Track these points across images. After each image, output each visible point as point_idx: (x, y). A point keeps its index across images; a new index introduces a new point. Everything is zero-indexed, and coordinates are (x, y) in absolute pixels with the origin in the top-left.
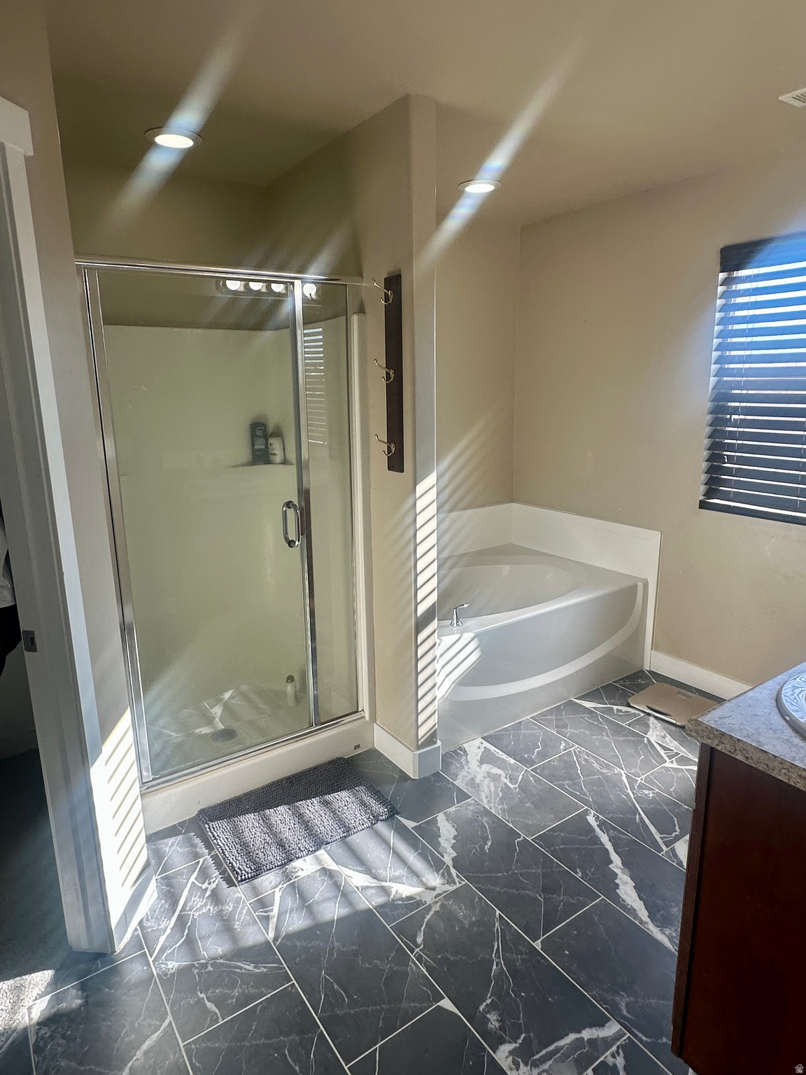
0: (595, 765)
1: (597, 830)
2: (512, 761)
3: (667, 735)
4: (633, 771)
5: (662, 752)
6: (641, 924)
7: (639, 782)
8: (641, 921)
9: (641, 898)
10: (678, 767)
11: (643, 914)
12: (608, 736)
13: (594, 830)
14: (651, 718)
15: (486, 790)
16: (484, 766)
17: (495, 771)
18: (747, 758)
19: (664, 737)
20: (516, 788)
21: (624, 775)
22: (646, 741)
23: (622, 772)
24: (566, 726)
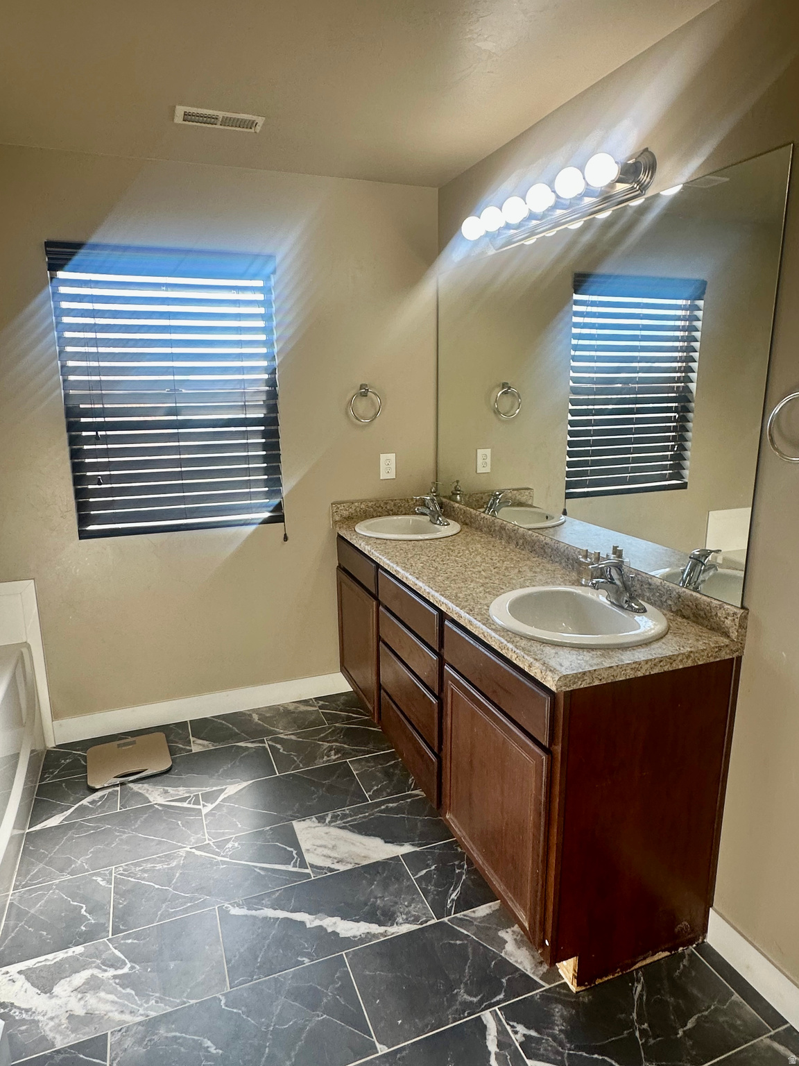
0: (159, 866)
1: (253, 913)
2: (79, 949)
3: (166, 788)
4: (193, 841)
5: (185, 805)
6: (386, 936)
7: (212, 844)
8: (384, 934)
9: (358, 921)
10: (214, 805)
11: (375, 928)
12: (124, 833)
13: (254, 917)
14: (131, 785)
15: (108, 1007)
16: (57, 990)
17: (79, 978)
19: (166, 792)
20: (132, 968)
21: (193, 850)
22: (160, 808)
23: (188, 849)
24: (70, 862)
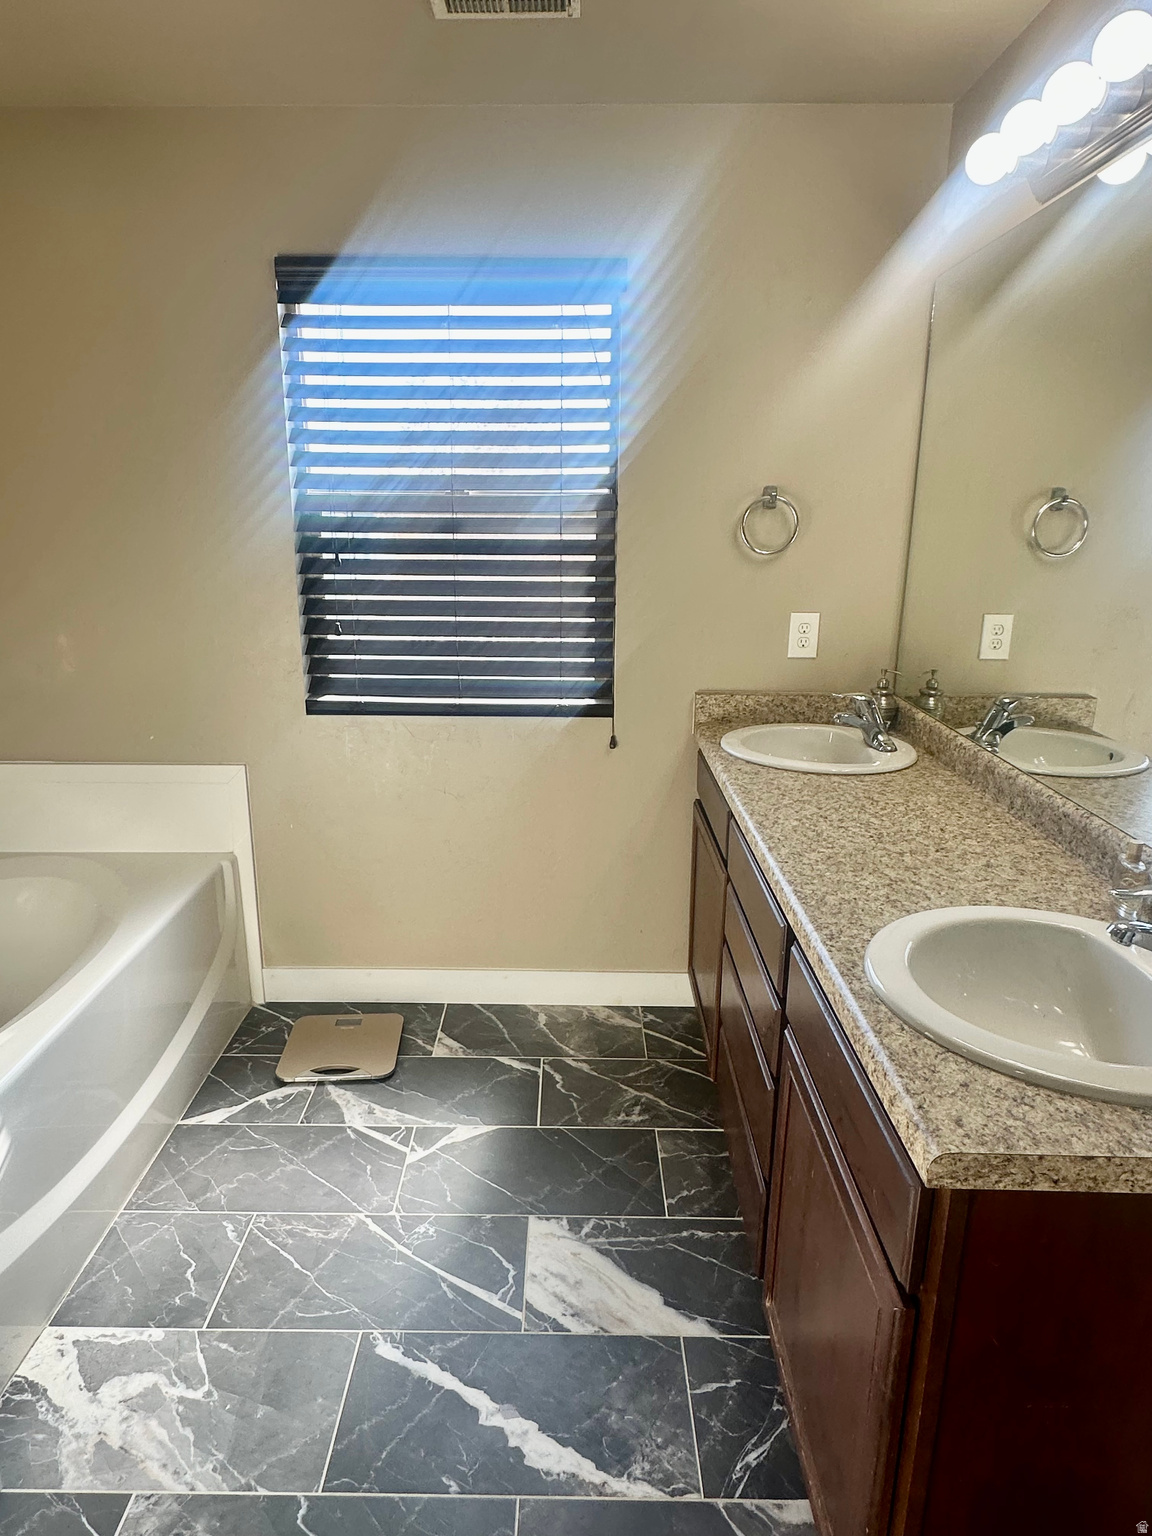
0: (313, 1233)
1: (409, 1363)
2: (156, 1334)
3: (373, 1105)
4: (375, 1204)
5: (387, 1140)
6: (601, 1494)
7: (398, 1218)
8: (599, 1490)
9: (563, 1443)
10: (427, 1152)
11: (588, 1471)
12: (291, 1162)
13: (406, 1371)
14: (330, 1088)
15: (150, 1449)
16: (105, 1391)
17: (139, 1383)
18: (1056, 1182)
19: (371, 1112)
20: (209, 1394)
21: (369, 1221)
22: (353, 1136)
23: (361, 1216)
24: (206, 1187)
